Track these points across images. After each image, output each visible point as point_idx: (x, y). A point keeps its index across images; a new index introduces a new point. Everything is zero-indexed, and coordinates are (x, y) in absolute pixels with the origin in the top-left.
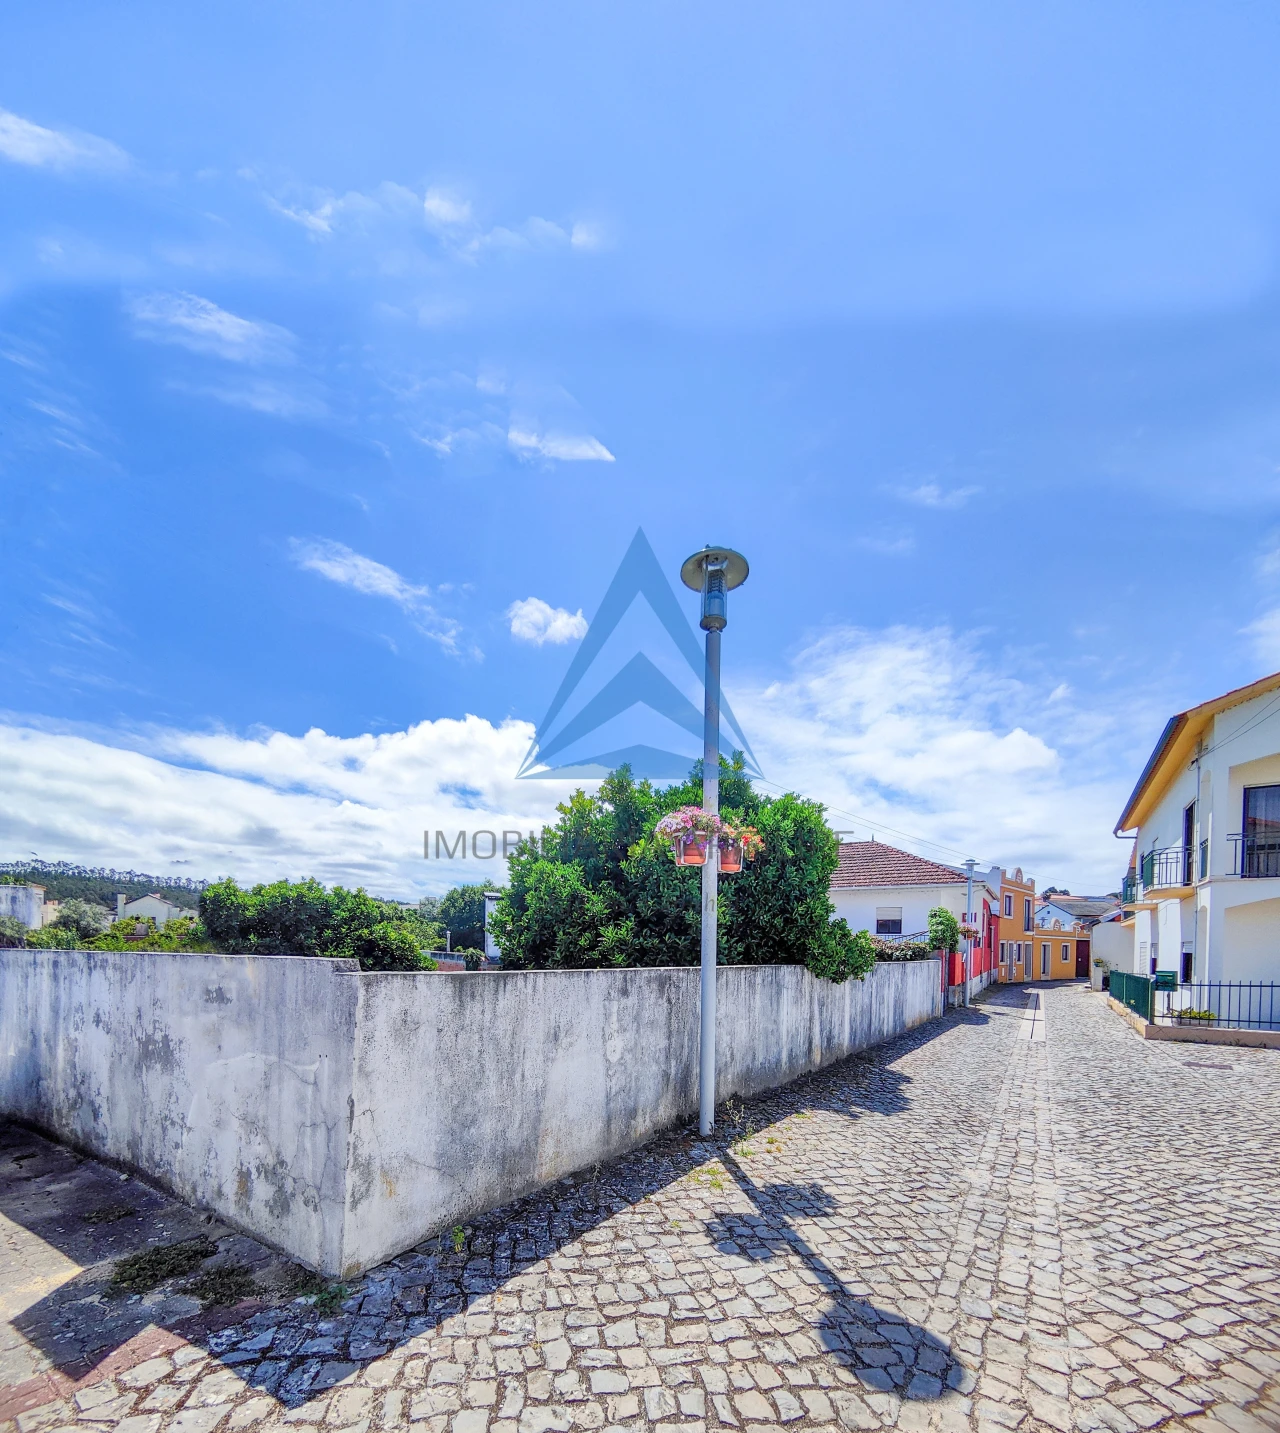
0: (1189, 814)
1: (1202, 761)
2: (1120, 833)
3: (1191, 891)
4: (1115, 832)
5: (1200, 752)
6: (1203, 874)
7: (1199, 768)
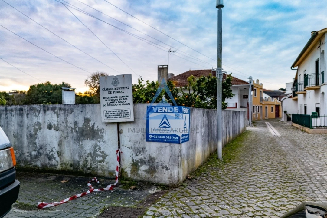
0: (317, 63)
1: (321, 47)
2: (293, 68)
3: (318, 87)
4: (291, 68)
5: (320, 44)
6: (323, 82)
7: (320, 49)
